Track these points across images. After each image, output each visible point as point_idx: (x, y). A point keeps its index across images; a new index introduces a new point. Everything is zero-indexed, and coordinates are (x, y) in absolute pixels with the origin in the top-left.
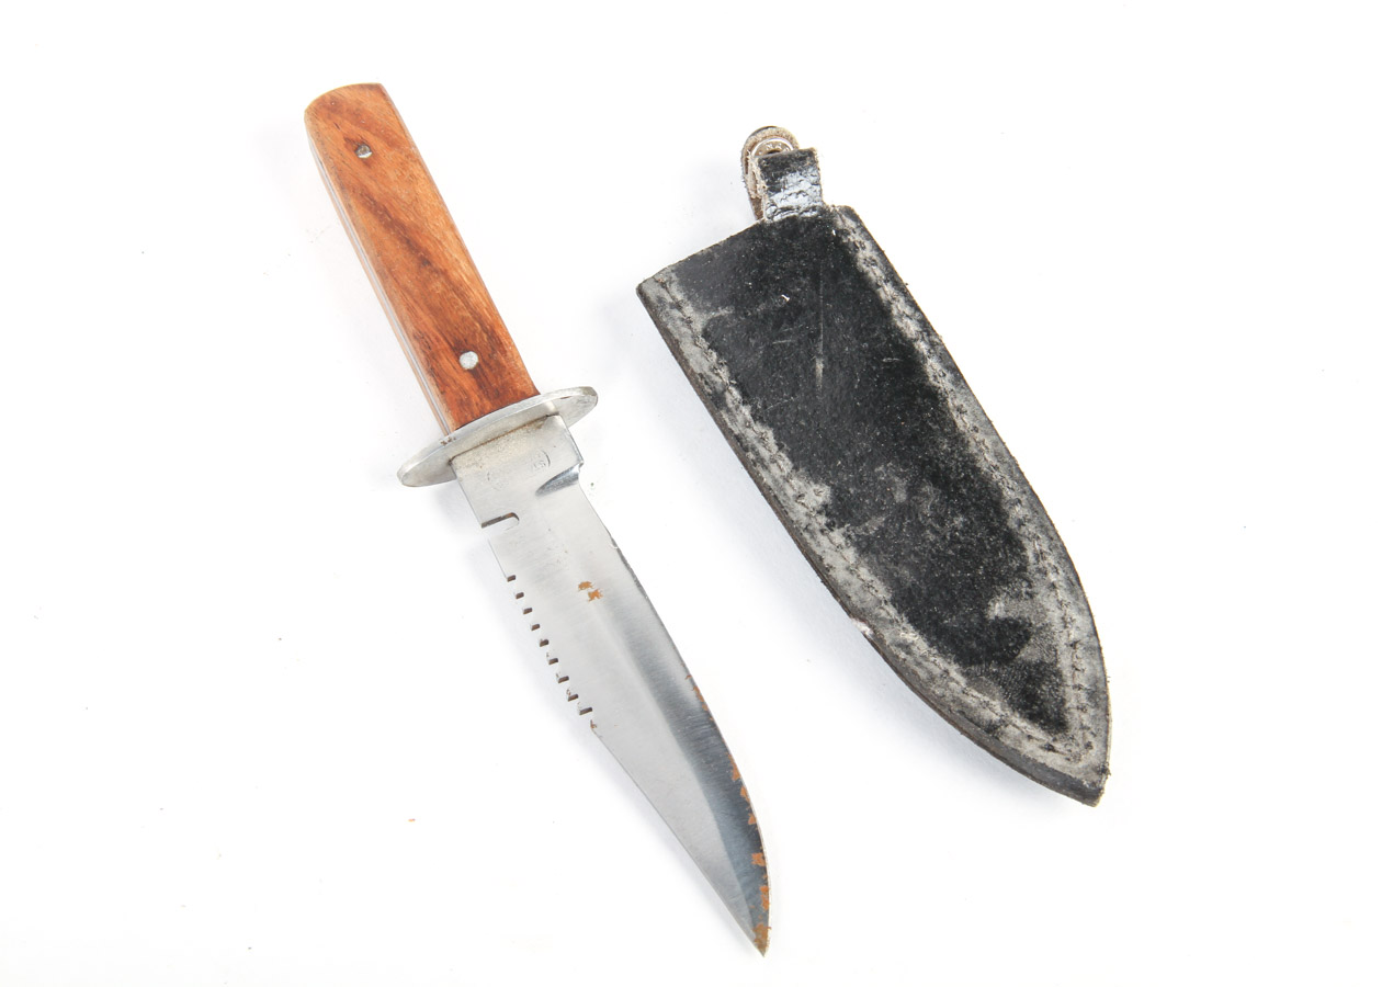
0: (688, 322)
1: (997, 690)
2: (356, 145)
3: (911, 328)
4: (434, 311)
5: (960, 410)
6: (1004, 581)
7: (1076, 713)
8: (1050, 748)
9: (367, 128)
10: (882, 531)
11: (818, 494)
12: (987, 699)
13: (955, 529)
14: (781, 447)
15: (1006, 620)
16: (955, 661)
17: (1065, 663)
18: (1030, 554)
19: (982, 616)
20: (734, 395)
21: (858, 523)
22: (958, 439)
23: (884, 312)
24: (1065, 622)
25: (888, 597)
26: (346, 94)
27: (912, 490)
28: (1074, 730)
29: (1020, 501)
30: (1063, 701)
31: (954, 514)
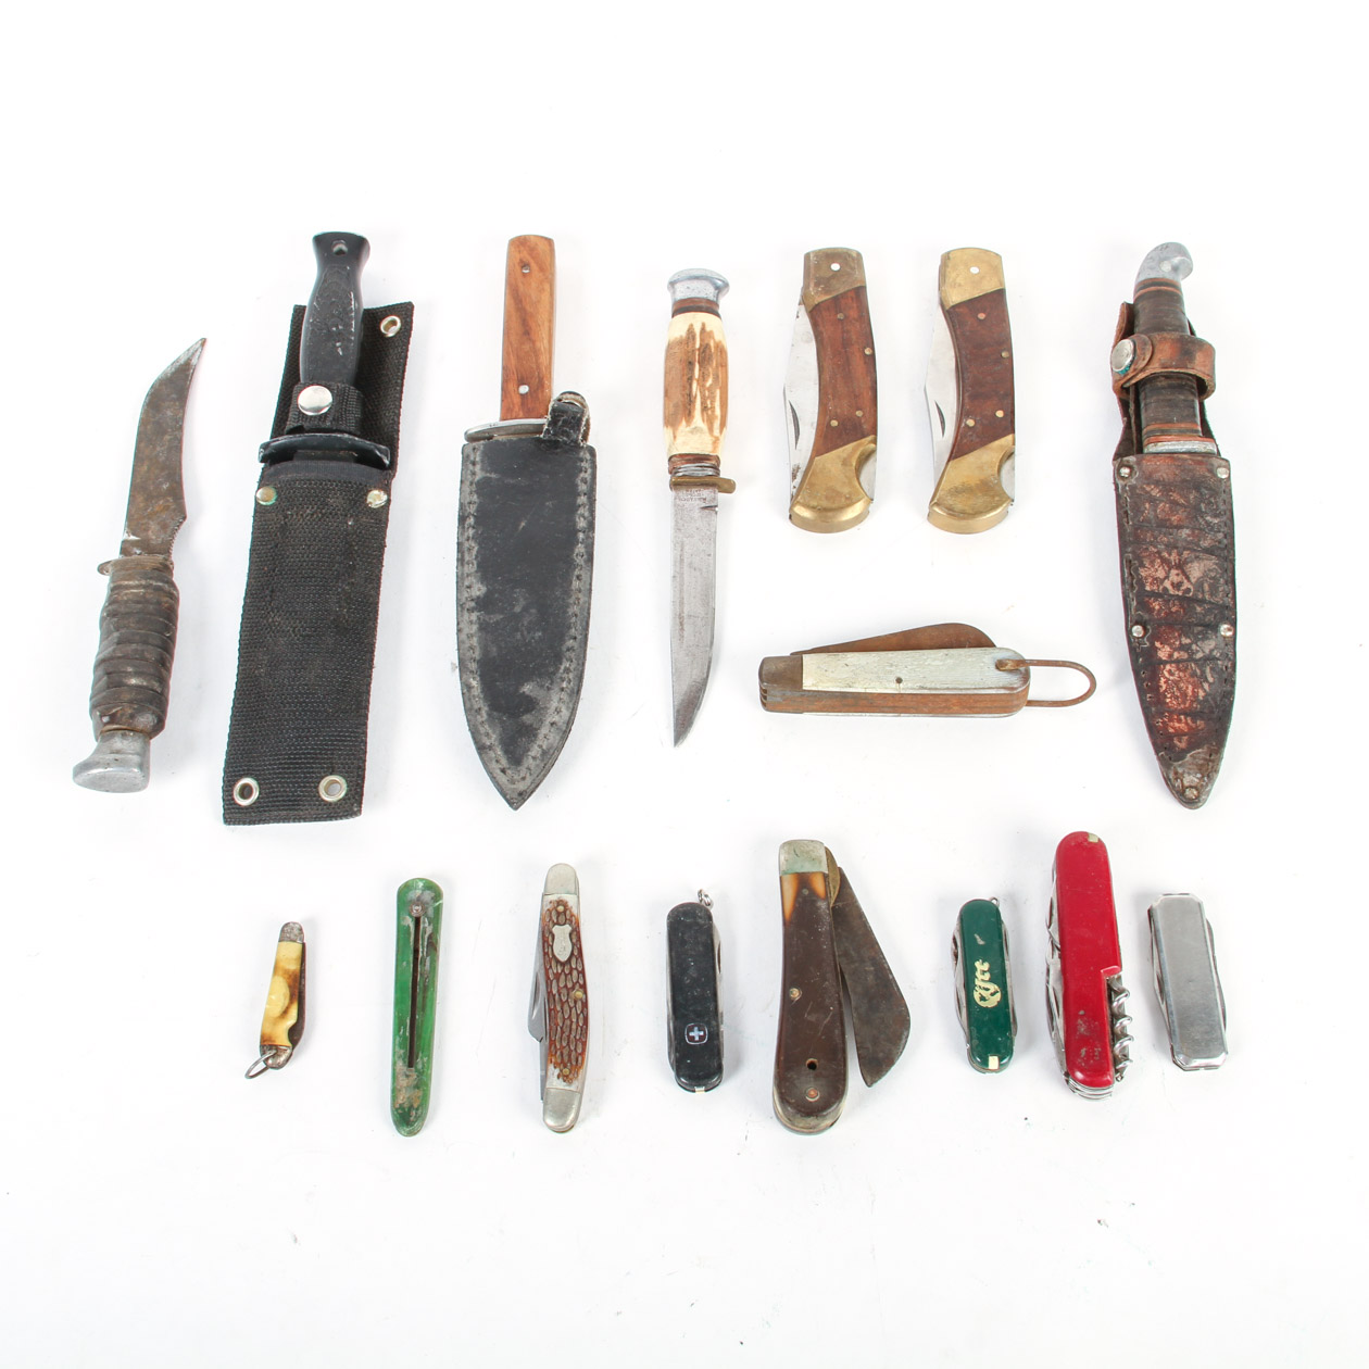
0: (474, 474)
1: (499, 730)
2: (524, 265)
3: (582, 523)
4: (519, 358)
5: (578, 577)
6: (540, 676)
7: (531, 761)
8: (503, 771)
9: (533, 258)
10: (497, 623)
11: (479, 590)
12: (490, 731)
13: (533, 638)
14: (477, 557)
15: (528, 696)
16: (489, 706)
17: (544, 731)
18: (562, 667)
19: (517, 690)
20: (471, 520)
21: (488, 613)
22: (567, 592)
23: (574, 508)
24: (558, 711)
25: (478, 658)
26: (532, 238)
27: (525, 609)
28: (523, 769)
29: (575, 638)
30: (529, 750)
31: (538, 630)
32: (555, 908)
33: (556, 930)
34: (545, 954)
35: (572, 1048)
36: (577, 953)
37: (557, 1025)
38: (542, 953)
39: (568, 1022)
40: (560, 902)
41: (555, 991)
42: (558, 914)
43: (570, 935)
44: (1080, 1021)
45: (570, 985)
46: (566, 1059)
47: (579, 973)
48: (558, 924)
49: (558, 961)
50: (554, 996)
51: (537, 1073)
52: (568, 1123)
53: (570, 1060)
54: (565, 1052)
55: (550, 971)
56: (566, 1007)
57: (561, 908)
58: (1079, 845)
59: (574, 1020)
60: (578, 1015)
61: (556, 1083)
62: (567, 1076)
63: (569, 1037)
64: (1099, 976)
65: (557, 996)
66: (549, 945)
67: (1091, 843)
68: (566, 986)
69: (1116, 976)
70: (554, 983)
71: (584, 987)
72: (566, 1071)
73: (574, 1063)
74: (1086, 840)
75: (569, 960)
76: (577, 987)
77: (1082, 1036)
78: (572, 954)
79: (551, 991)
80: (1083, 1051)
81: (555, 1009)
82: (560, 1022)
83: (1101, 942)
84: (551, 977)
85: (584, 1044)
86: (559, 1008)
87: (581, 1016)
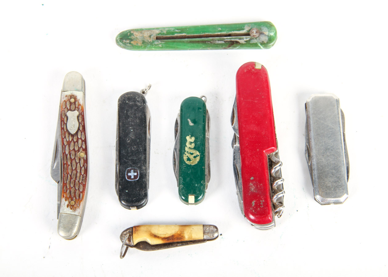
32: (69, 100)
33: (69, 114)
34: (62, 129)
35: (77, 188)
36: (82, 128)
37: (68, 173)
38: (60, 128)
39: (74, 172)
40: (72, 96)
41: (67, 152)
42: (71, 103)
43: (78, 117)
44: (251, 184)
45: (76, 149)
46: (73, 195)
47: (82, 141)
48: (70, 110)
49: (69, 134)
50: (67, 155)
51: (56, 202)
52: (73, 234)
53: (75, 196)
54: (72, 190)
55: (65, 140)
56: (74, 163)
57: (72, 100)
58: (249, 71)
59: (79, 171)
60: (81, 168)
61: (66, 210)
62: (73, 206)
63: (75, 181)
64: (262, 154)
65: (68, 156)
66: (64, 123)
67: (256, 70)
68: (74, 149)
69: (274, 153)
70: (67, 147)
71: (86, 150)
72: (73, 203)
73: (78, 198)
74: (254, 68)
75: (77, 133)
76: (81, 150)
77: (252, 193)
78: (79, 129)
79: (65, 153)
80: (253, 203)
81: (67, 164)
82: (70, 171)
83: (263, 133)
84: (65, 143)
85: (84, 186)
86: (69, 163)
87: (83, 168)
